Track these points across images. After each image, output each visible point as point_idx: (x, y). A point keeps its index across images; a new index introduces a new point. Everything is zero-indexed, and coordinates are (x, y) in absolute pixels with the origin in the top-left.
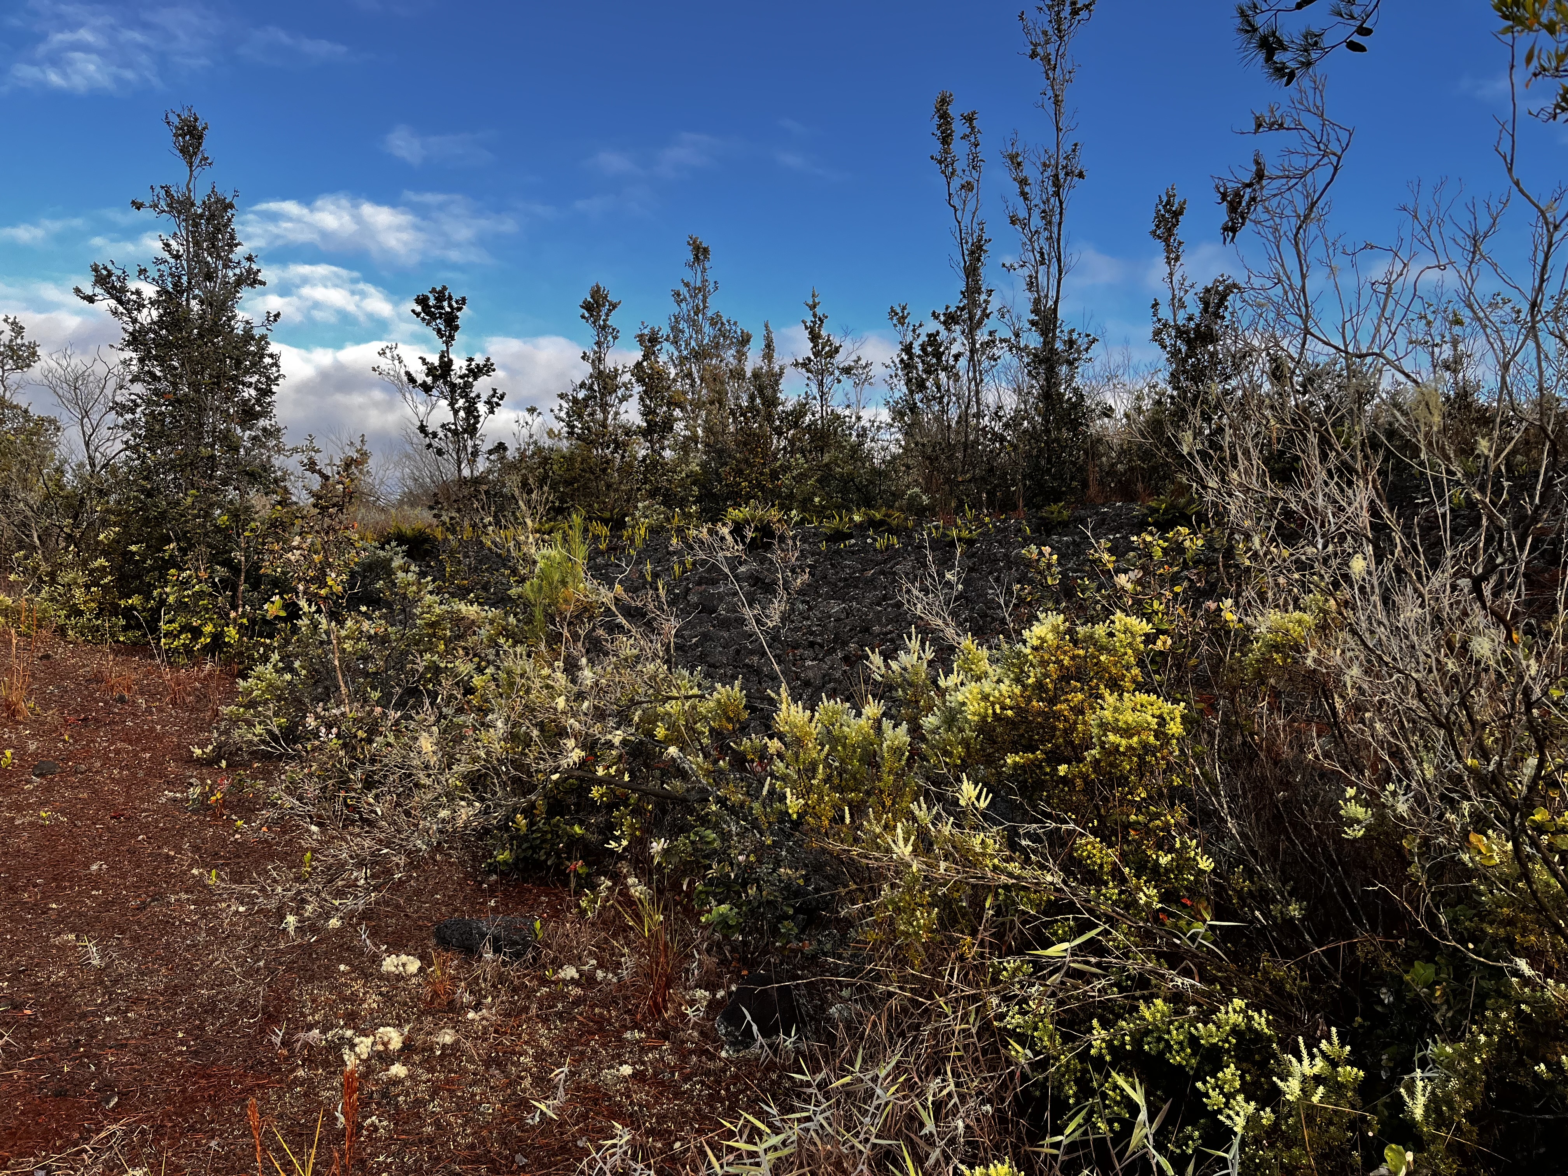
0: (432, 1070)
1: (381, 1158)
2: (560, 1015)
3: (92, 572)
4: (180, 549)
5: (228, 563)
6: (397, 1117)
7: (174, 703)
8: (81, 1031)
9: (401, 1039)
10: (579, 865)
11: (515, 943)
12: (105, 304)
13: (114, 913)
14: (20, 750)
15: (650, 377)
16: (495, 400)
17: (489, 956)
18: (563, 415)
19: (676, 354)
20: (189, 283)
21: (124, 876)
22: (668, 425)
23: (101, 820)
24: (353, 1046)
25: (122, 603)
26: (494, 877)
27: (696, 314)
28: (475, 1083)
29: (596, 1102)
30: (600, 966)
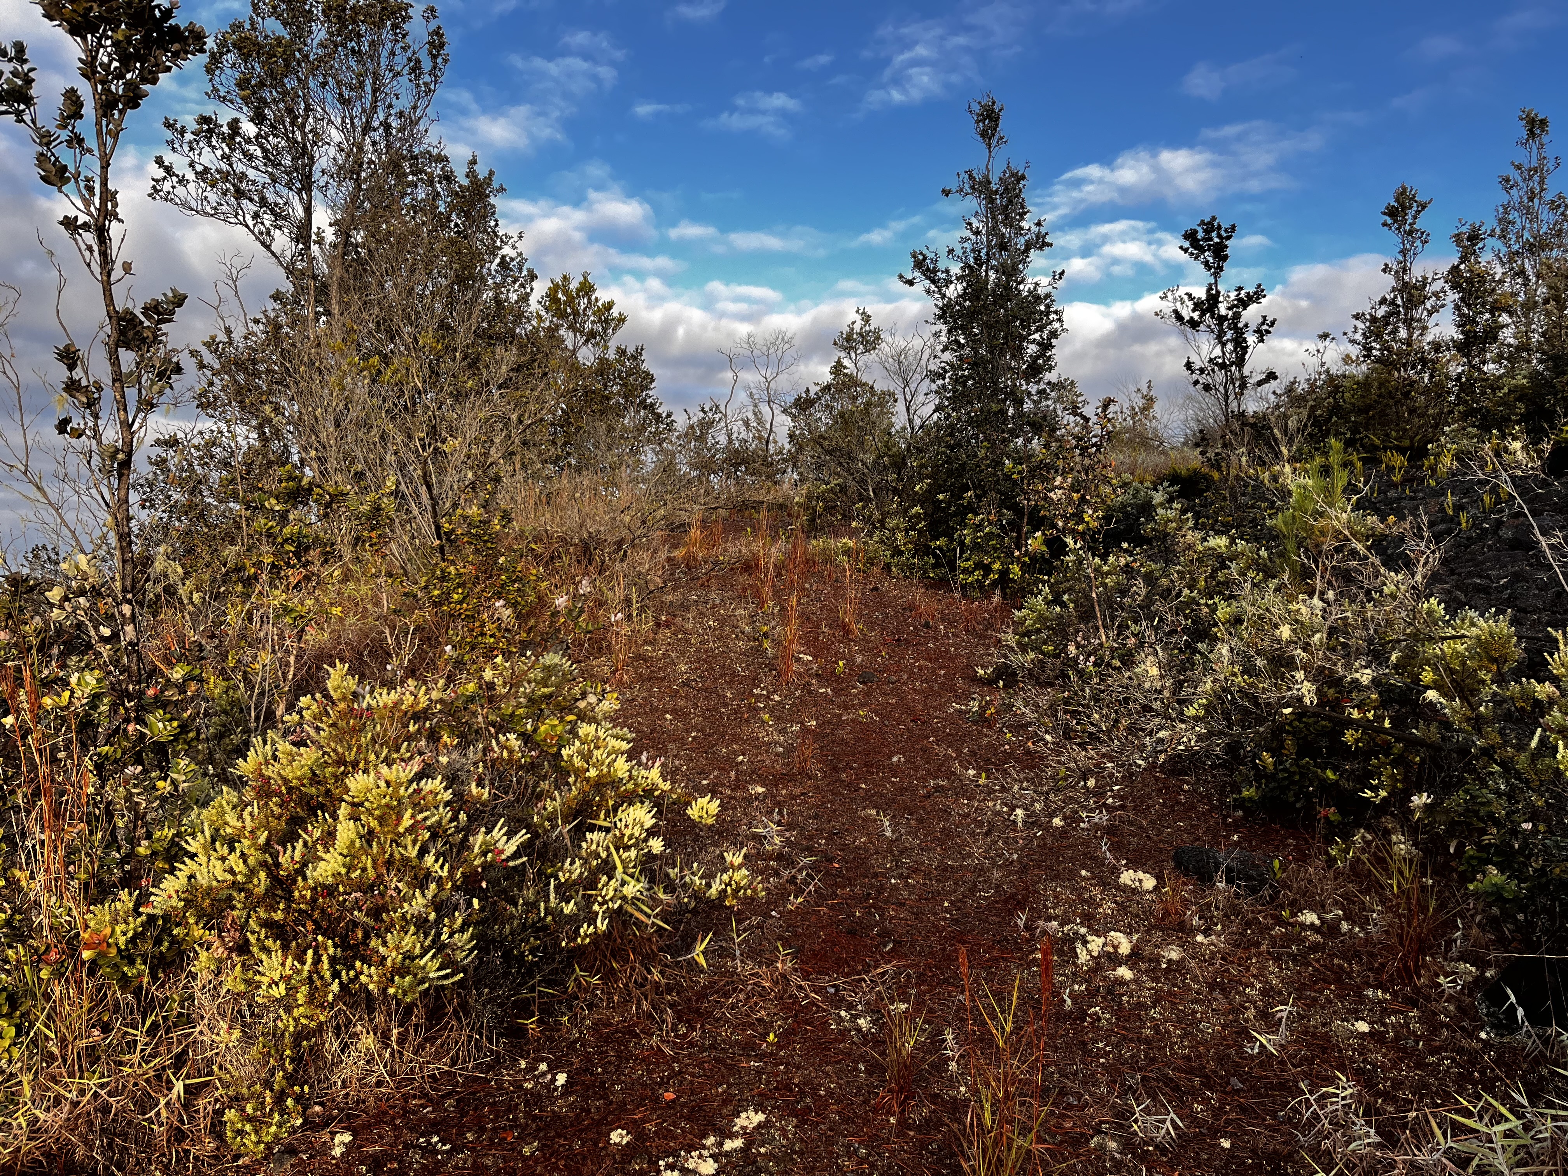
0: (1157, 980)
1: (1101, 1045)
2: (1294, 957)
3: (911, 517)
4: (976, 496)
5: (1015, 508)
6: (1119, 1012)
7: (967, 631)
8: (872, 886)
9: (1129, 946)
10: (1332, 813)
11: (1249, 878)
12: (922, 284)
13: (906, 798)
14: (850, 661)
15: (1469, 281)
16: (1265, 327)
17: (1221, 885)
18: (1358, 337)
19: (1504, 250)
20: (987, 254)
21: (916, 769)
22: (1492, 334)
23: (903, 722)
24: (1085, 943)
25: (932, 544)
26: (1240, 813)
27: (1531, 199)
28: (1197, 1001)
29: (1324, 1050)
30: (1347, 918)
